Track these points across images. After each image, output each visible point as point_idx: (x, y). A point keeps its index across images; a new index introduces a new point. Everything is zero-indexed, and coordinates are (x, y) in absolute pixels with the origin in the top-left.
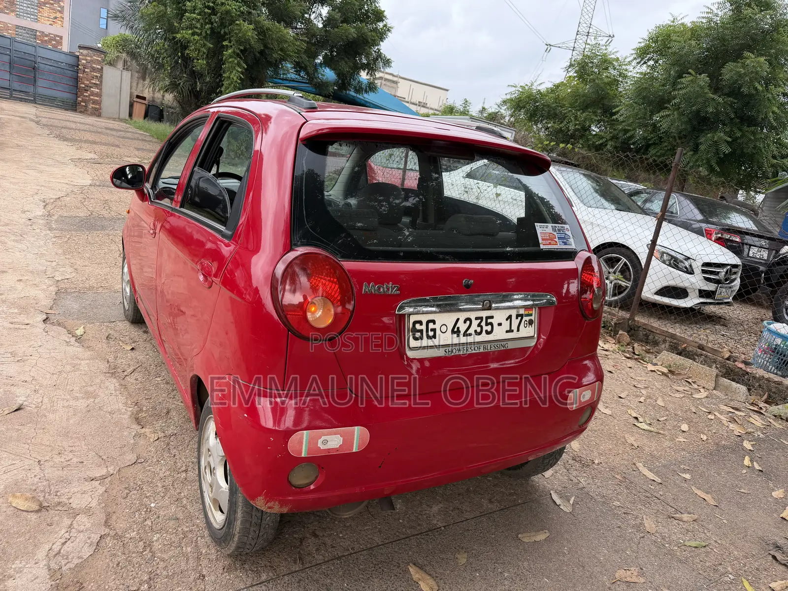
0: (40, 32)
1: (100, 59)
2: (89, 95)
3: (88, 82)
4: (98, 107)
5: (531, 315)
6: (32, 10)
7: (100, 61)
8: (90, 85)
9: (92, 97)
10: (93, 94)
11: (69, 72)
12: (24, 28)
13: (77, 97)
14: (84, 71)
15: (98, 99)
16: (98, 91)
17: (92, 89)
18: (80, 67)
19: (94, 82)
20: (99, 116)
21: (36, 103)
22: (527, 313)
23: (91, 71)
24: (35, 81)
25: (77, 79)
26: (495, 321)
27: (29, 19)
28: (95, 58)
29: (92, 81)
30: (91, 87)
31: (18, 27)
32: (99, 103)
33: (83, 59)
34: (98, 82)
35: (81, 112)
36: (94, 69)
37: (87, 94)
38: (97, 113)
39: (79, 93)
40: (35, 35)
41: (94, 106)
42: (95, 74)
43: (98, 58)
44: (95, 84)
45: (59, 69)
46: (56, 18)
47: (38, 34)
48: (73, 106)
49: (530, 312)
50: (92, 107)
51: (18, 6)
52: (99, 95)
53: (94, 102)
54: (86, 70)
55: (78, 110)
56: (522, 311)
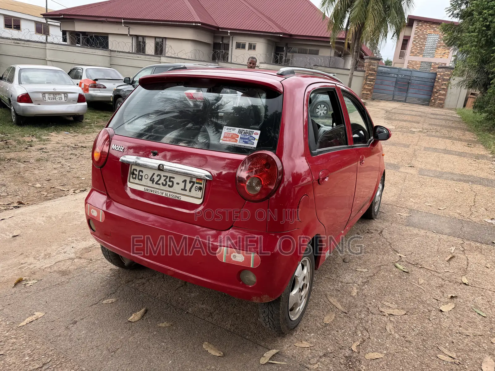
0: (433, 63)
1: (449, 73)
2: (438, 95)
3: (439, 88)
4: (442, 102)
5: (201, 184)
6: (432, 51)
7: (449, 74)
8: (440, 89)
9: (439, 97)
10: (440, 94)
11: (429, 83)
12: (425, 62)
13: (431, 97)
14: (438, 82)
15: (443, 97)
16: (445, 92)
17: (440, 92)
18: (436, 79)
19: (443, 87)
20: (442, 107)
21: (406, 102)
22: (198, 181)
23: (442, 81)
24: (408, 90)
25: (433, 87)
26: (175, 181)
27: (429, 57)
28: (446, 73)
29: (441, 87)
30: (440, 91)
31: (422, 62)
32: (443, 100)
33: (439, 75)
34: (445, 87)
35: (431, 106)
36: (444, 80)
37: (437, 95)
38: (441, 106)
39: (432, 95)
40: (431, 65)
41: (440, 102)
42: (444, 82)
43: (448, 73)
44: (443, 88)
45: (423, 82)
46: (445, 53)
47: (433, 64)
48: (427, 102)
49: (200, 182)
50: (439, 103)
51: (425, 51)
52: (445, 95)
53: (440, 99)
54: (439, 81)
55: (430, 105)
56: (194, 180)
